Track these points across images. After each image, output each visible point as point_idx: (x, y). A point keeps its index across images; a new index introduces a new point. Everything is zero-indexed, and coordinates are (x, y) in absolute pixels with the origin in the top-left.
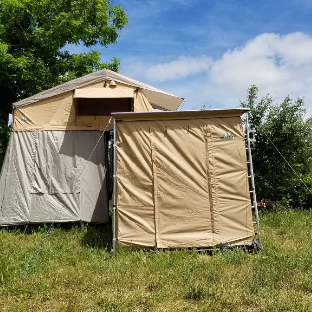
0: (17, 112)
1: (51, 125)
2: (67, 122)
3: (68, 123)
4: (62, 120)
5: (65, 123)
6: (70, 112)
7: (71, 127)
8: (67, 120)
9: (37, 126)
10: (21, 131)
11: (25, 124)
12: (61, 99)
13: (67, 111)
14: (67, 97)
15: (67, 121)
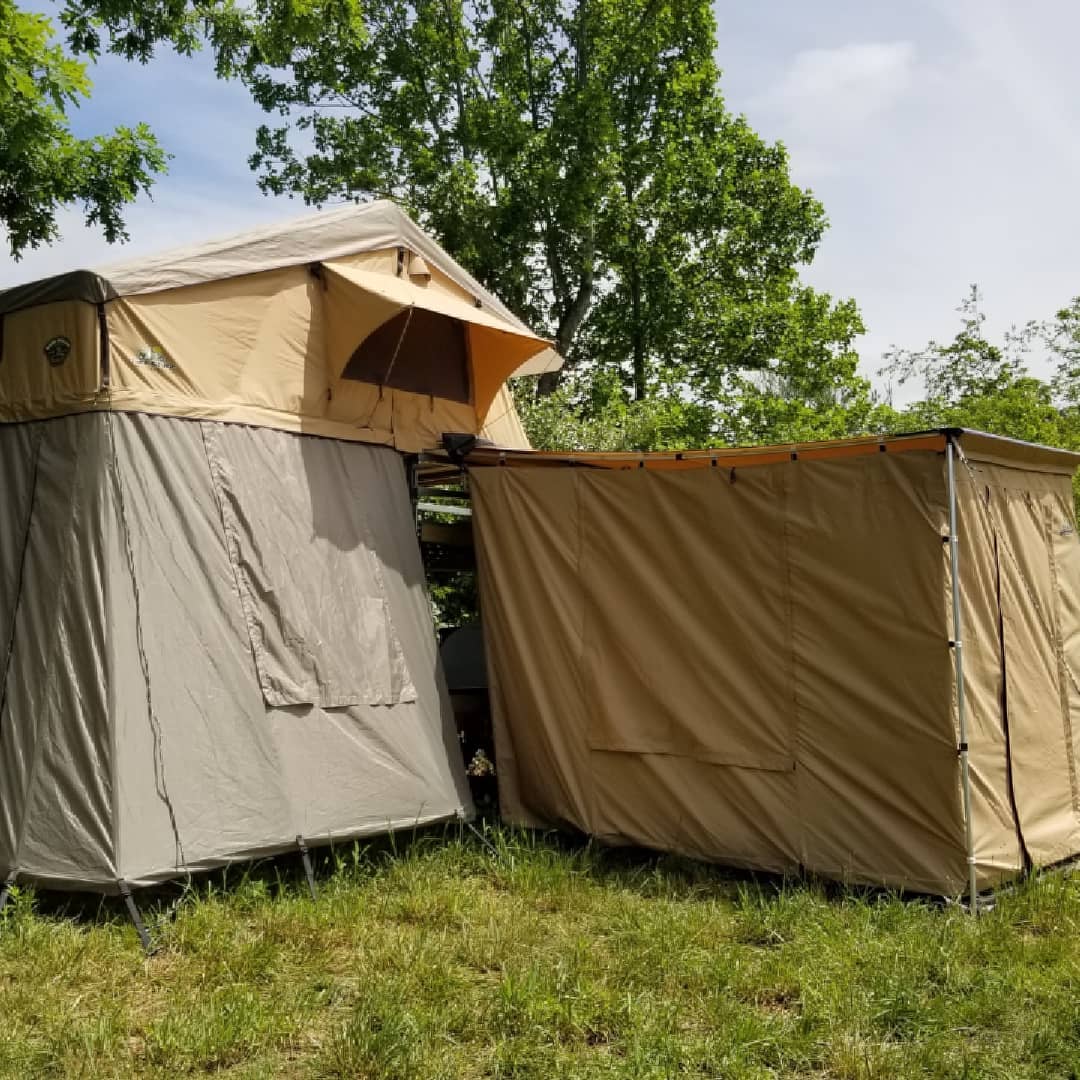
0: (120, 315)
1: (249, 402)
2: (300, 398)
3: (304, 402)
4: (282, 384)
5: (294, 402)
6: (307, 358)
7: (314, 421)
8: (298, 388)
9: (204, 397)
10: (150, 410)
11: (158, 382)
12: (270, 293)
13: (294, 348)
14: (287, 288)
15: (302, 393)
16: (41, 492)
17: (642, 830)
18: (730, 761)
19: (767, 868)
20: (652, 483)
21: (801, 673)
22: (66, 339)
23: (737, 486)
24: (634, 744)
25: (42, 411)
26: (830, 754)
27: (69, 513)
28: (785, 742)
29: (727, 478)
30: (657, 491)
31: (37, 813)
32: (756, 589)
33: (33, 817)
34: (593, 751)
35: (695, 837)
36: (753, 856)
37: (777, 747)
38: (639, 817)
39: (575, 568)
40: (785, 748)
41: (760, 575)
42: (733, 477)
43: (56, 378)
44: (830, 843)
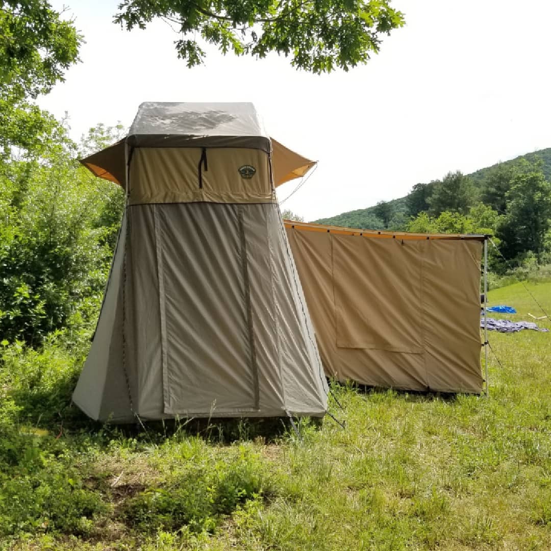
16: (247, 238)
17: (363, 379)
18: (401, 351)
19: (413, 389)
20: (366, 242)
21: (426, 318)
22: (252, 167)
23: (404, 247)
24: (362, 345)
25: (240, 199)
26: (436, 346)
27: (268, 250)
28: (421, 343)
29: (400, 243)
30: (368, 245)
31: (287, 385)
32: (409, 286)
33: (286, 387)
34: (339, 348)
35: (386, 380)
36: (408, 385)
37: (417, 345)
38: (361, 374)
39: (331, 274)
40: (419, 344)
41: (412, 281)
42: (403, 243)
43: (247, 185)
44: (438, 378)
